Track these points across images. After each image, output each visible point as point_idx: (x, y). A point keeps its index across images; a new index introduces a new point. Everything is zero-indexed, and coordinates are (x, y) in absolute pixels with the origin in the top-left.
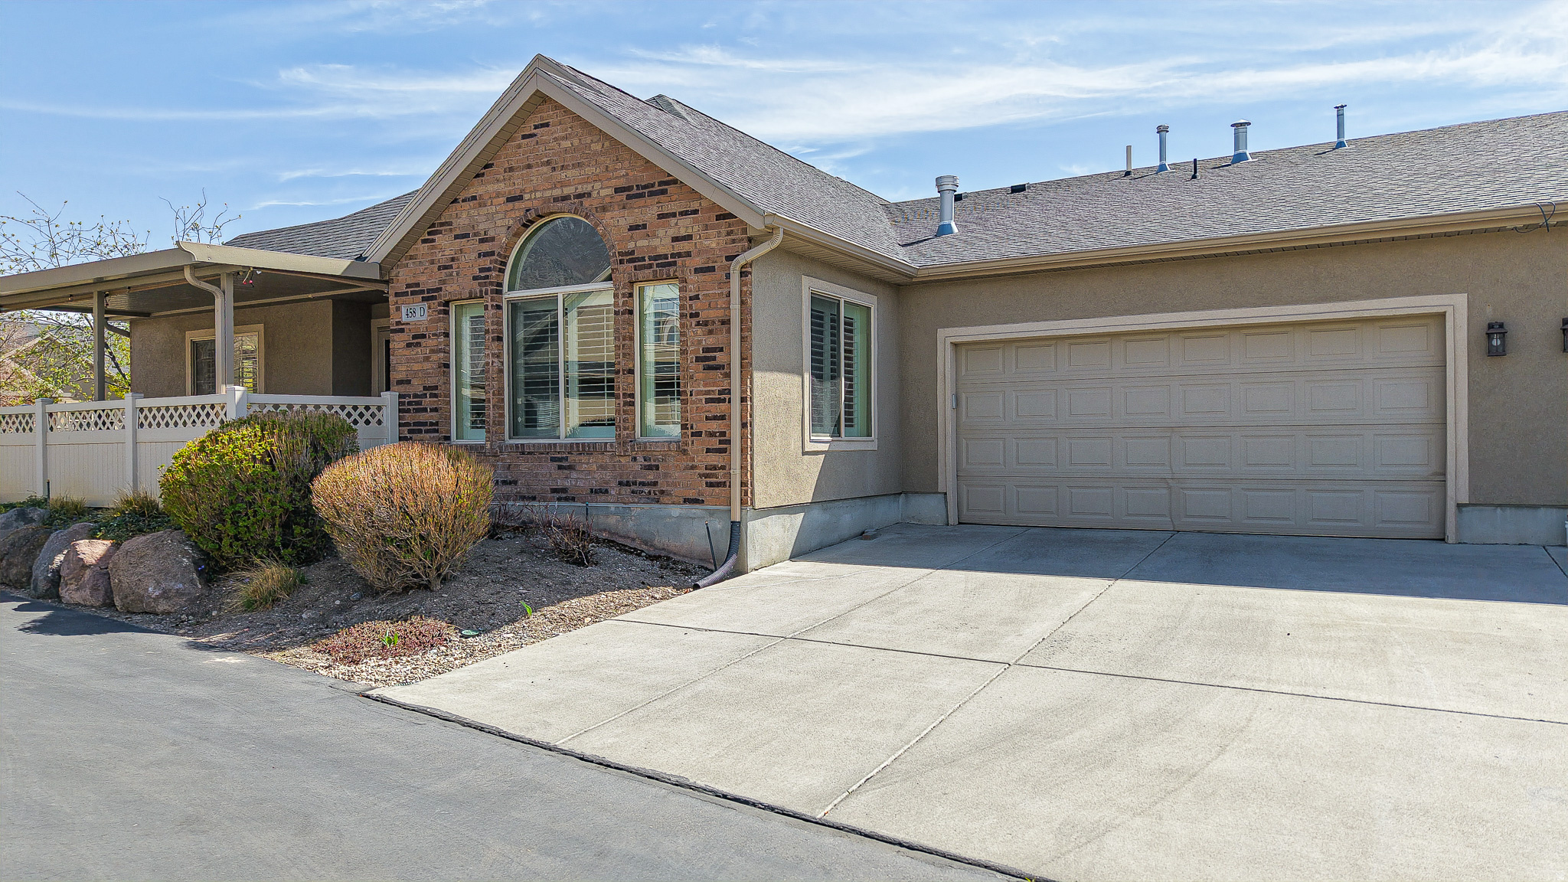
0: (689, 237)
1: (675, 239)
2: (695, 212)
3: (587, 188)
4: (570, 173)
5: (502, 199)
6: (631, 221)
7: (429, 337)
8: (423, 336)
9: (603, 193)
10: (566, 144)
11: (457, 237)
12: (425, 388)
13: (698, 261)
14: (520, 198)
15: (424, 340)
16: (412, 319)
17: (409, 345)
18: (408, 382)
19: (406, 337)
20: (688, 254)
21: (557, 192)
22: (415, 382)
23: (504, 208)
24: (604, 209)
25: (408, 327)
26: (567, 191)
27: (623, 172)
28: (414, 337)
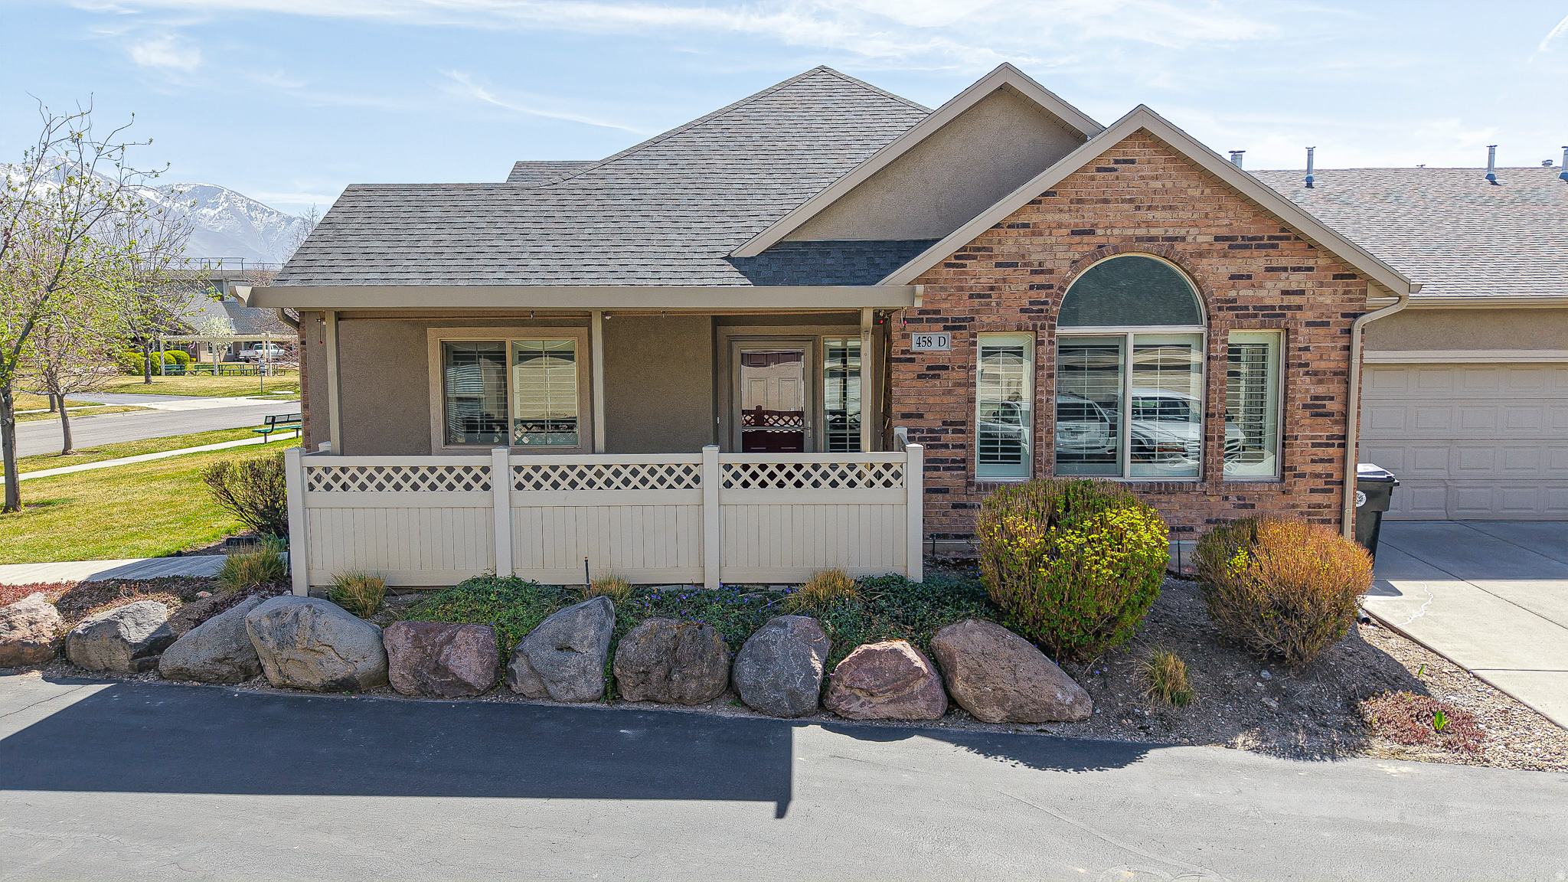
0: (1302, 292)
1: (1285, 293)
2: (1310, 269)
3: (1182, 232)
4: (1159, 215)
5: (1065, 231)
6: (1233, 270)
7: (953, 369)
8: (946, 368)
9: (1200, 239)
10: (1158, 185)
11: (998, 265)
12: (945, 423)
13: (1310, 316)
14: (1091, 232)
15: (946, 372)
16: (926, 348)
17: (920, 377)
18: (920, 416)
19: (919, 368)
20: (1299, 308)
21: (1141, 232)
22: (928, 416)
23: (1067, 239)
24: (1201, 255)
25: (921, 356)
26: (1154, 232)
27: (1227, 222)
28: (929, 368)
